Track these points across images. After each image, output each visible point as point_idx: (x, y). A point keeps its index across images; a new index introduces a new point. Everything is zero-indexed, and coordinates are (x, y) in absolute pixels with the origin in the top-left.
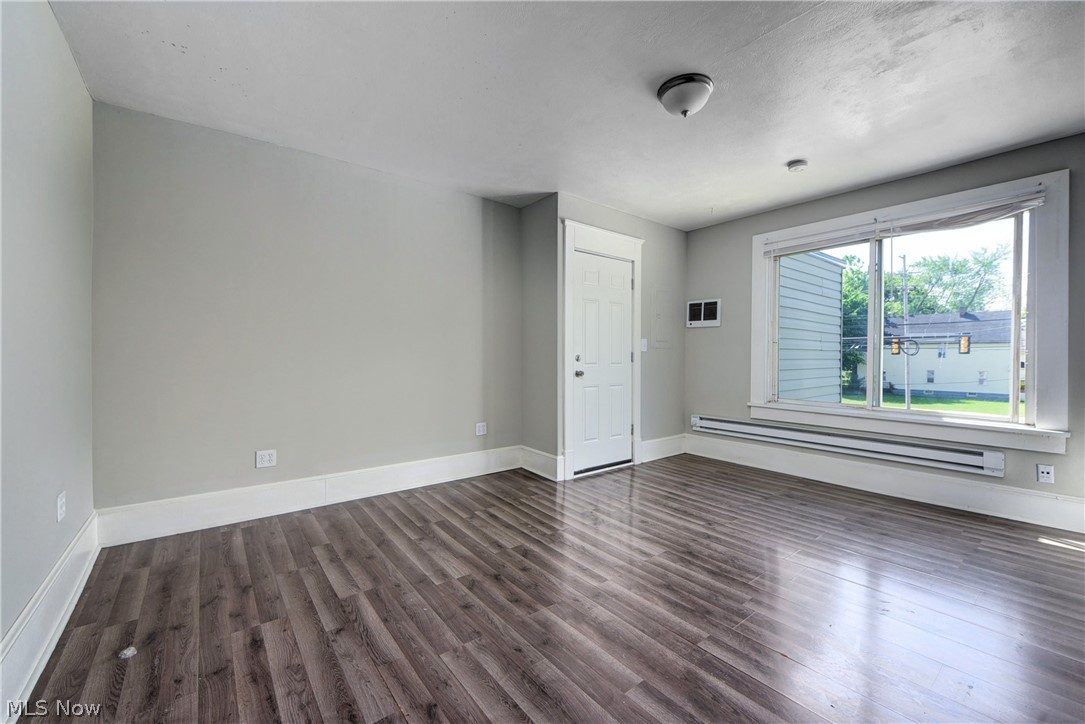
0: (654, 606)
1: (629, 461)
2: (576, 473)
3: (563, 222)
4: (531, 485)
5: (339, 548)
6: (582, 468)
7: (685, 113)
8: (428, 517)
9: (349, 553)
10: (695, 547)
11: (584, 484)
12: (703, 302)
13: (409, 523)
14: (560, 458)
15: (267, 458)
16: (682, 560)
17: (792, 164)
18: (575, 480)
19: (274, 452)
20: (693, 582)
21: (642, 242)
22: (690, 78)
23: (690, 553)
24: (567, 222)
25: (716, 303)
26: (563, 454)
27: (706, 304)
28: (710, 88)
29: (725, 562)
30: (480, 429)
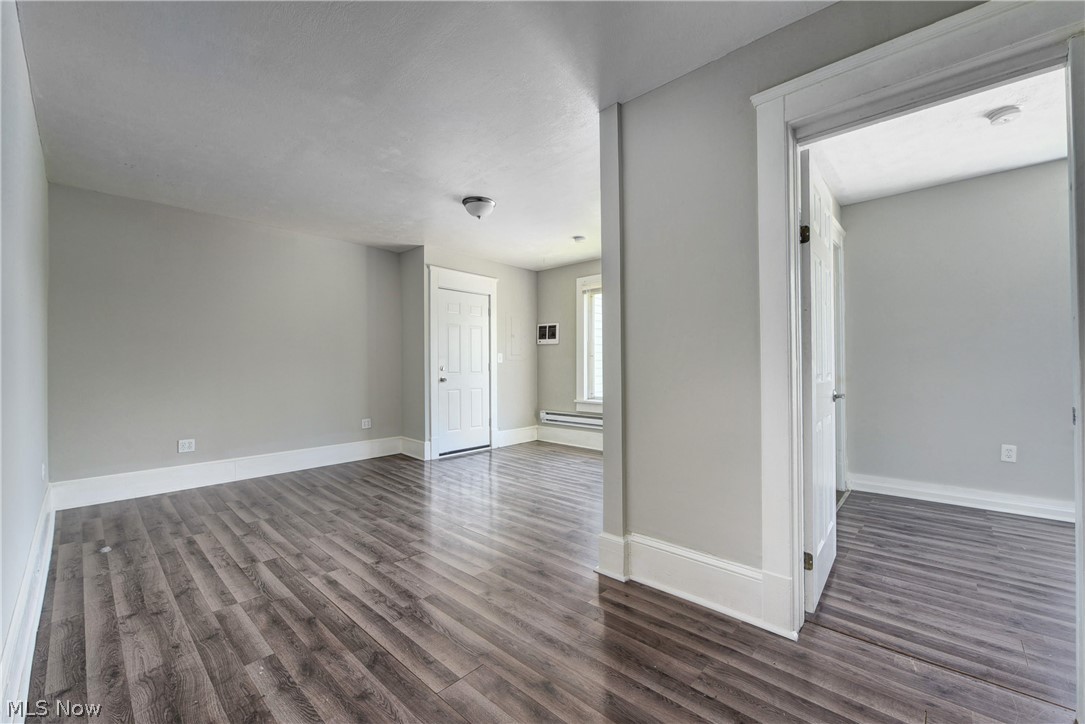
1: (488, 446)
2: (441, 455)
3: (428, 267)
4: (403, 464)
5: (246, 502)
6: (447, 451)
7: (479, 217)
8: (316, 484)
9: (254, 504)
11: (448, 463)
12: (547, 325)
13: (301, 488)
14: (427, 443)
15: (187, 445)
17: (576, 238)
18: (440, 460)
19: (193, 441)
21: (496, 280)
22: (479, 199)
24: (431, 267)
25: (555, 326)
26: (430, 440)
27: (550, 327)
28: (493, 203)
30: (366, 423)
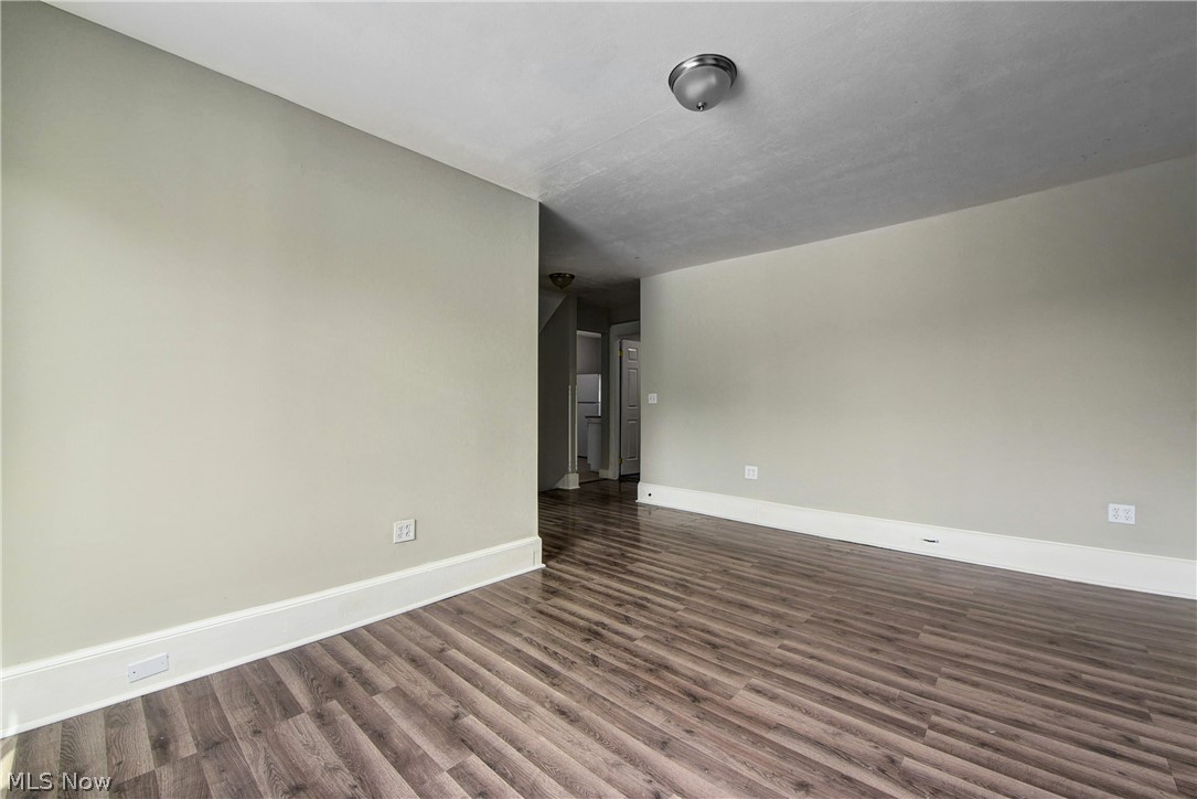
0: (722, 628)
10: (686, 713)
16: (704, 684)
20: (690, 654)
23: (695, 699)
29: (648, 686)
